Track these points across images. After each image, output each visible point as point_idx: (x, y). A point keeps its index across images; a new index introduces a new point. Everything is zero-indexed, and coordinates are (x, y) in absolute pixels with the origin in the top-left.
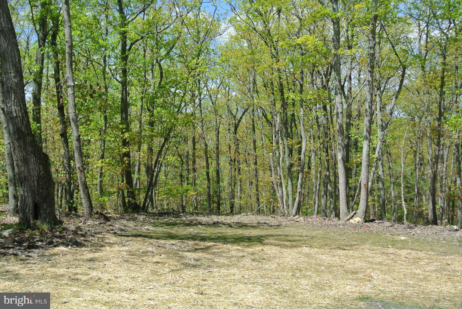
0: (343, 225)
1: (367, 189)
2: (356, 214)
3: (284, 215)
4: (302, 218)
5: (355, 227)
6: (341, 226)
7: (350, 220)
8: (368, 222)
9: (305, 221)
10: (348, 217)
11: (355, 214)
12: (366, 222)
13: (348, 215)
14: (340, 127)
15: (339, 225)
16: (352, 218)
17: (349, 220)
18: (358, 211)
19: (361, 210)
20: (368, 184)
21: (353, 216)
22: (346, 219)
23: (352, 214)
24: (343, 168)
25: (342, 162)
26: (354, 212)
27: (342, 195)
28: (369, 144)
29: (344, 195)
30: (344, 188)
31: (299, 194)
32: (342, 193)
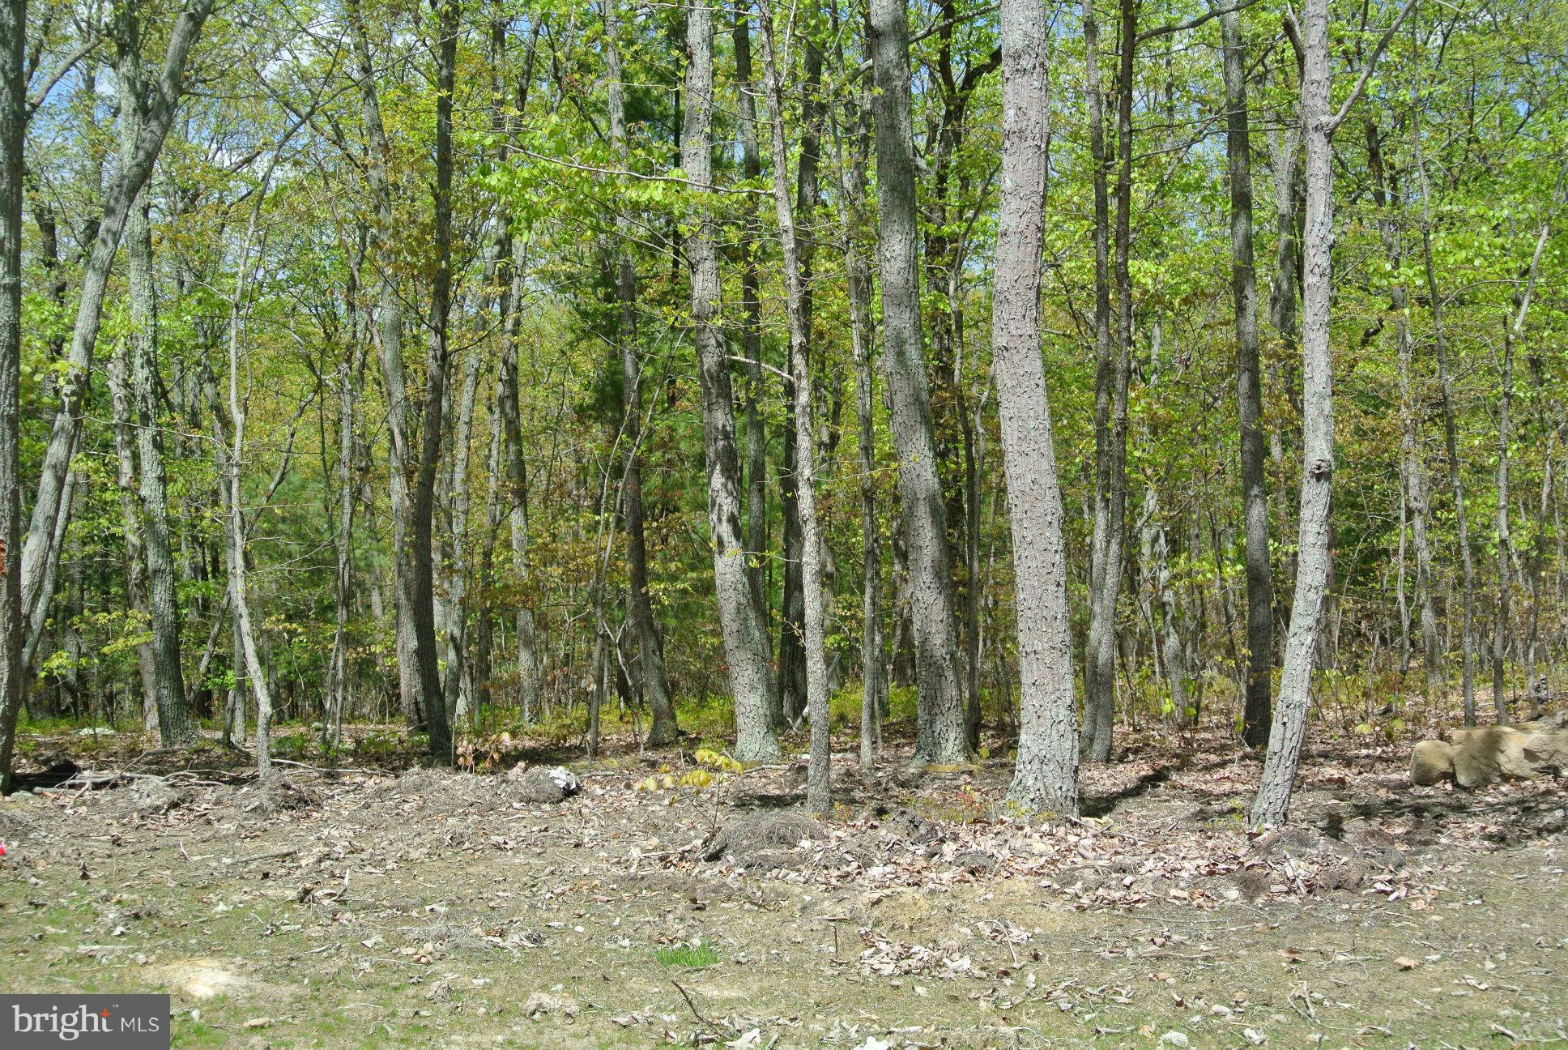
8: (30, 783)
28: (7, 280)
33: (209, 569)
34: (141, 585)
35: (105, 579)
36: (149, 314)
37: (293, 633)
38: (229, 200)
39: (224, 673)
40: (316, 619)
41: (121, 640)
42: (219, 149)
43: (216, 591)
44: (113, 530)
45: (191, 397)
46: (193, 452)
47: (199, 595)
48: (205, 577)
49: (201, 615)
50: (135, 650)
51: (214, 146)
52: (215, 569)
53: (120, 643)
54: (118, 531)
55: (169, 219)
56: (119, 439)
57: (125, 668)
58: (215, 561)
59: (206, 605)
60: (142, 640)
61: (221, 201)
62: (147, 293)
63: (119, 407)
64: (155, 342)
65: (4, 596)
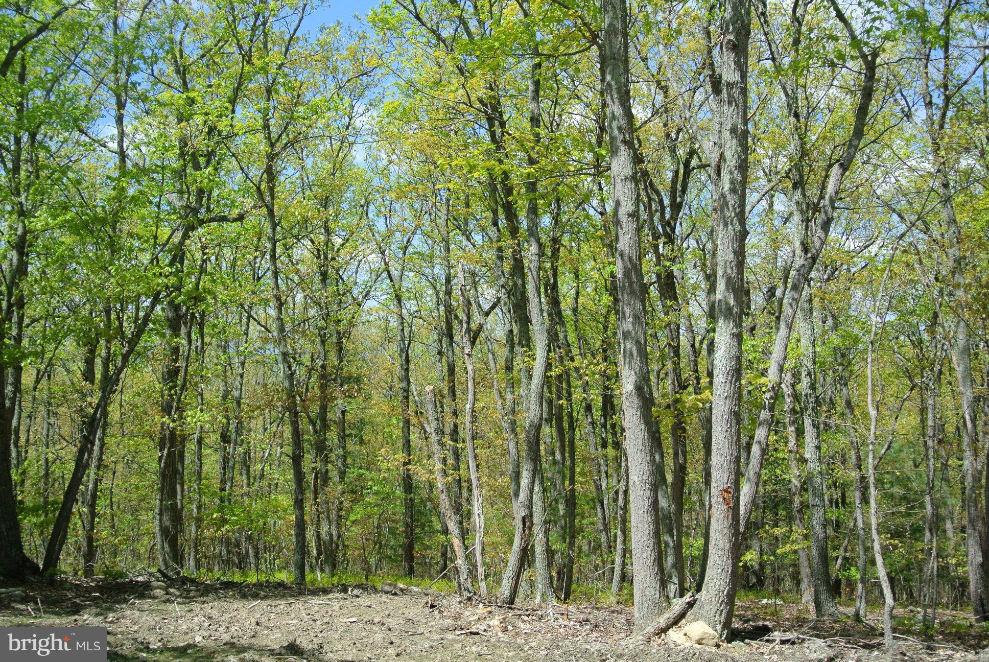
1: (736, 508)
2: (695, 607)
3: (469, 599)
4: (496, 620)
7: (671, 632)
8: (742, 637)
9: (505, 630)
10: (662, 621)
11: (690, 605)
12: (731, 638)
13: (659, 613)
16: (676, 622)
17: (664, 630)
18: (703, 596)
19: (713, 593)
20: (737, 489)
21: (682, 616)
22: (650, 629)
23: (678, 607)
24: (643, 427)
25: (636, 401)
26: (688, 600)
27: (640, 534)
28: (735, 330)
29: (646, 533)
30: (647, 504)
31: (524, 524)
32: (640, 525)
33: (840, 501)
34: (800, 511)
35: (776, 506)
36: (811, 345)
37: (895, 547)
38: (853, 270)
39: (849, 569)
40: (910, 538)
41: (788, 545)
42: (848, 239)
43: (844, 515)
44: (784, 476)
45: (830, 393)
46: (831, 427)
47: (834, 518)
48: (837, 507)
49: (835, 532)
50: (795, 552)
51: (845, 237)
52: (844, 502)
53: (788, 548)
54: (787, 477)
55: (819, 284)
56: (788, 420)
57: (787, 561)
58: (843, 496)
59: (838, 525)
60: (800, 546)
61: (848, 270)
62: (809, 333)
63: (788, 400)
64: (814, 363)
65: (730, 521)
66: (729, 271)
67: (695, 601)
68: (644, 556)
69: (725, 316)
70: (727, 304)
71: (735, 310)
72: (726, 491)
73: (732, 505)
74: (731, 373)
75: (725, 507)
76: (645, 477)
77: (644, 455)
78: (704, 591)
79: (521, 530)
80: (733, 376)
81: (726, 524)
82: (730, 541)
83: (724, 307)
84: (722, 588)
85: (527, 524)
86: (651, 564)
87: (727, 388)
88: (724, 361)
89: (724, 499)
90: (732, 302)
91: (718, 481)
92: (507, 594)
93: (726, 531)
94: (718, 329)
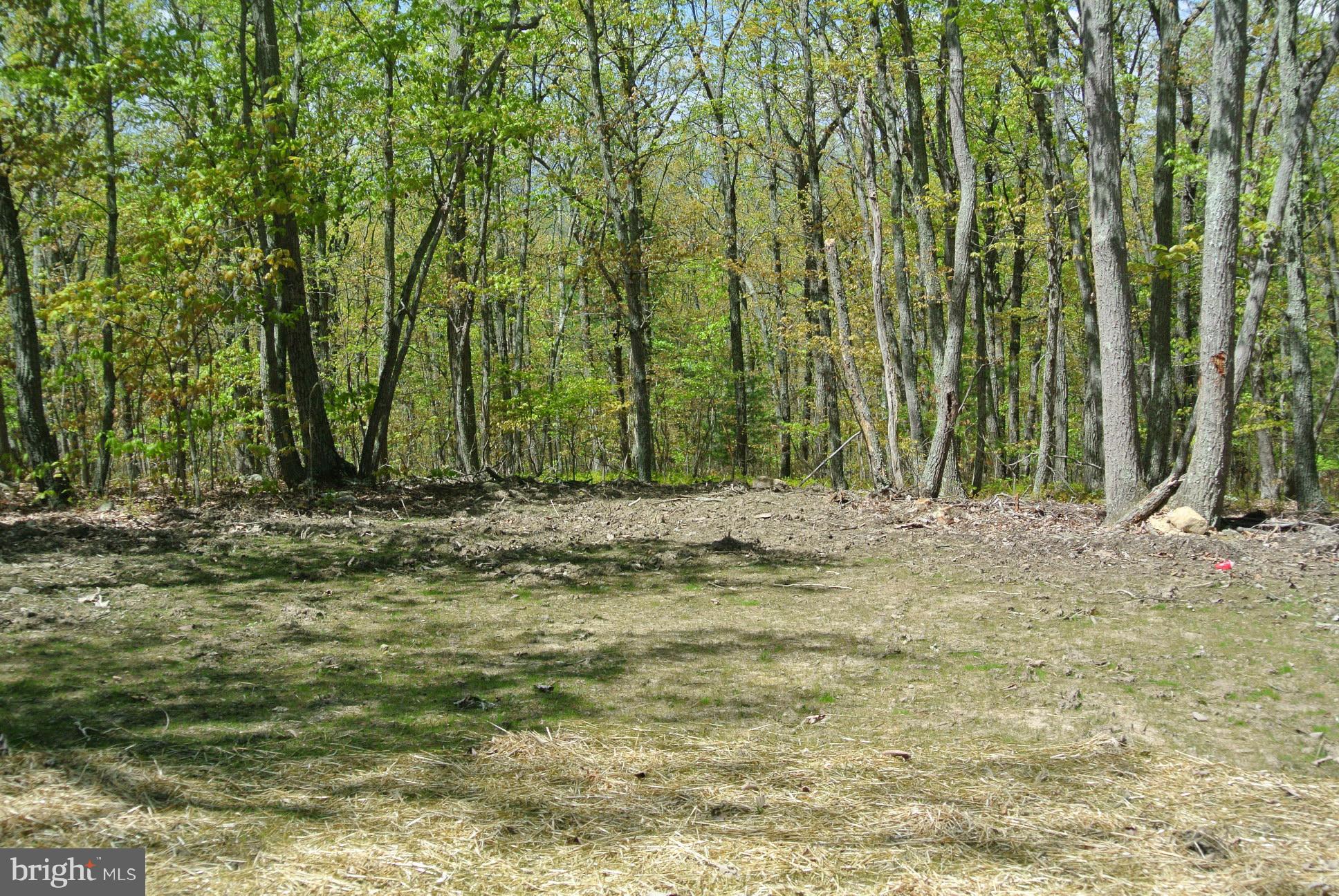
0: (1115, 547)
1: (1229, 377)
2: (1179, 491)
3: (885, 492)
4: (939, 513)
5: (1169, 551)
6: (1103, 553)
7: (1152, 519)
8: (1234, 524)
9: (951, 522)
10: (1142, 507)
11: (1173, 489)
12: (1222, 525)
13: (1139, 498)
14: (1099, 98)
15: (1099, 546)
16: (1157, 508)
17: (1144, 517)
18: (1189, 478)
19: (1201, 474)
20: (1231, 355)
21: (1163, 501)
22: (1128, 516)
23: (1158, 491)
24: (1118, 284)
25: (1110, 255)
26: (1171, 483)
27: (1114, 409)
28: (1232, 168)
29: (1121, 408)
30: (1122, 374)
31: (950, 403)
32: (1114, 399)
34: (1261, 382)
41: (1247, 426)
53: (1247, 428)
60: (1263, 426)
65: (1223, 392)
66: (1227, 95)
67: (1178, 485)
68: (1119, 434)
69: (1221, 150)
70: (1223, 135)
71: (1233, 142)
72: (1219, 357)
73: (1225, 373)
74: (1227, 218)
75: (1217, 376)
76: (1120, 343)
77: (1118, 317)
78: (1189, 473)
79: (945, 409)
80: (1229, 222)
81: (1218, 396)
82: (1223, 415)
83: (1219, 139)
84: (1212, 469)
85: (953, 403)
86: (1126, 444)
87: (1222, 237)
88: (1219, 205)
89: (1217, 366)
90: (1230, 133)
91: (1209, 346)
92: (930, 485)
93: (1218, 403)
94: (1211, 166)
